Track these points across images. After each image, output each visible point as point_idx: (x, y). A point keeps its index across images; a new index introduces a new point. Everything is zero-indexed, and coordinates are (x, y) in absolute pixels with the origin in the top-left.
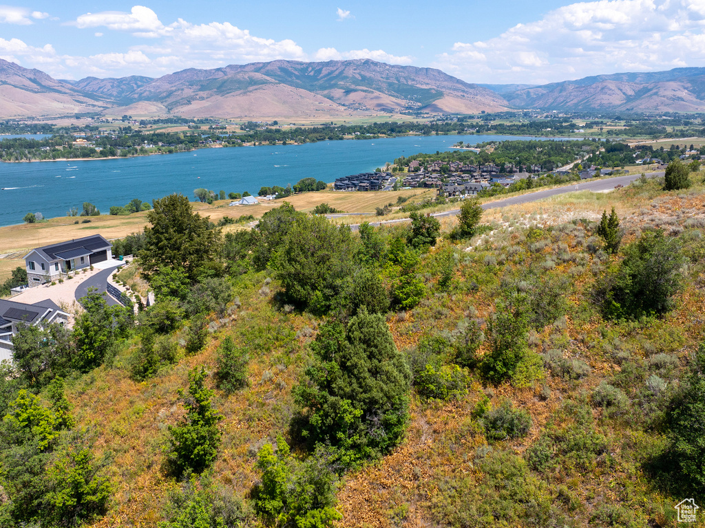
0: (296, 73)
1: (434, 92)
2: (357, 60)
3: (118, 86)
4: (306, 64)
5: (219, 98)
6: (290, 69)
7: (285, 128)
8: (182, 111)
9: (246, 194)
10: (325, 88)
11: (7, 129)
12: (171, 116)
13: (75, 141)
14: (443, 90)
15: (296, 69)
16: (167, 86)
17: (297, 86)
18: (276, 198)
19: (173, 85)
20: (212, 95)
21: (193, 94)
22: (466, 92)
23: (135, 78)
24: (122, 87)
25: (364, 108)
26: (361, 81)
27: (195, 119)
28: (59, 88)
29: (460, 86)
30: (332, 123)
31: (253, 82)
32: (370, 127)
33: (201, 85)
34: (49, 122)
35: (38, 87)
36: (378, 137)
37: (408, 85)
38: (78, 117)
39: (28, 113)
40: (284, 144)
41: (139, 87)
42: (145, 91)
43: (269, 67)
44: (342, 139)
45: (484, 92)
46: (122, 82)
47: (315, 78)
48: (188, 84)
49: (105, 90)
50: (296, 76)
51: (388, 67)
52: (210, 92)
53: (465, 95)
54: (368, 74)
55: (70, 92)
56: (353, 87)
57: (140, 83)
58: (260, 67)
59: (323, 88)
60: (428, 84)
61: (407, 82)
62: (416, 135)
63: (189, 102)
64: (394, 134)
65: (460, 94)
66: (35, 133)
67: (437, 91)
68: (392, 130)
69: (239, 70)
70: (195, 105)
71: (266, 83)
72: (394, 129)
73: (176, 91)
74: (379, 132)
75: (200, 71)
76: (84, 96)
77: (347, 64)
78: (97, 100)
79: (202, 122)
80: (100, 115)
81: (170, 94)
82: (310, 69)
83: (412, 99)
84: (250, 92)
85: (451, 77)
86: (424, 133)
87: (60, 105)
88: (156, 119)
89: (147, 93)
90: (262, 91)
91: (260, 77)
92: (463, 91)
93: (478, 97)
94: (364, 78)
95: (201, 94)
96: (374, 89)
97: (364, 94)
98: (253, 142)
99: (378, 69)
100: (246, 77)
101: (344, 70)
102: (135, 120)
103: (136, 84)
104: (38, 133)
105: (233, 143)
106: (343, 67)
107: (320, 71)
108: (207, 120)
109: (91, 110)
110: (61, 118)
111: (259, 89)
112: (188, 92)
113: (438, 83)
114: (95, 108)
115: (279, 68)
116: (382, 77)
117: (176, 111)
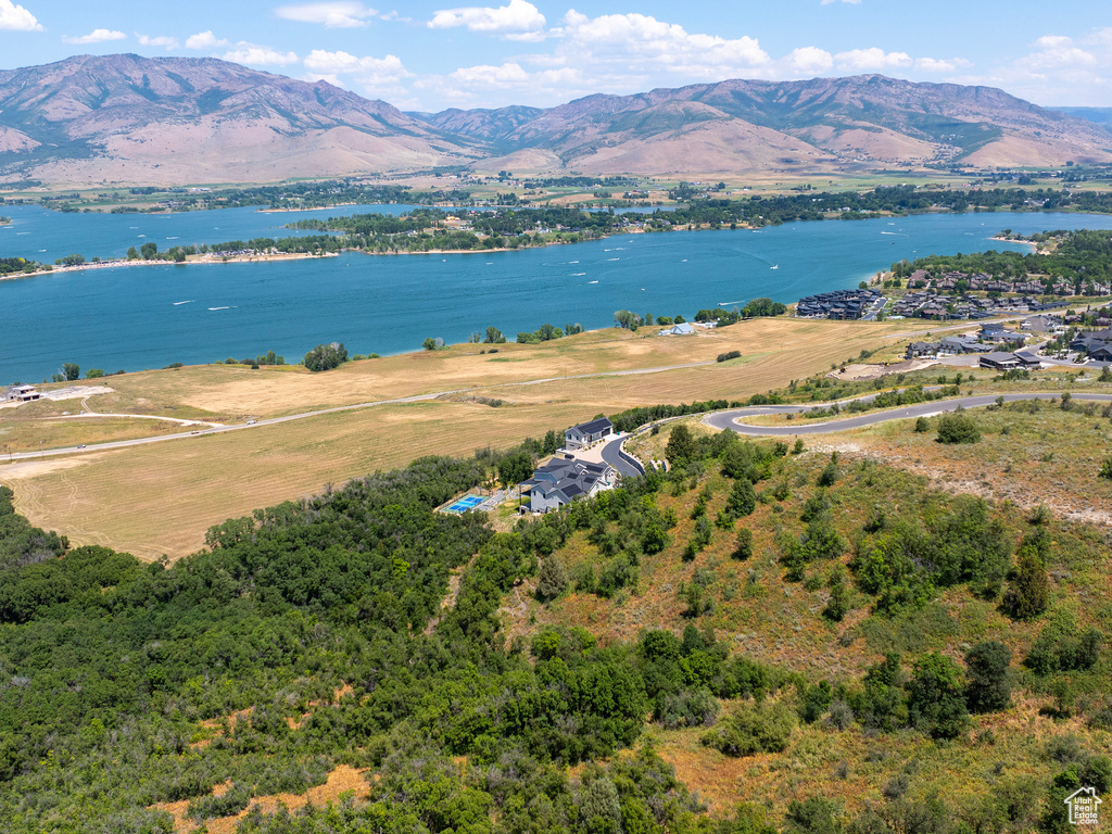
0: (759, 100)
1: (985, 128)
2: (858, 77)
3: (492, 122)
4: (776, 84)
5: (638, 143)
6: (749, 93)
7: (737, 194)
8: (584, 165)
9: (679, 321)
10: (804, 124)
11: (350, 195)
12: (566, 173)
13: (444, 218)
14: (1004, 124)
15: (758, 94)
16: (560, 123)
17: (759, 123)
18: (717, 326)
19: (570, 121)
20: (627, 139)
21: (599, 137)
22: (1045, 127)
23: (514, 110)
24: (496, 123)
25: (865, 157)
26: (864, 110)
27: (602, 177)
28: (411, 128)
29: (1034, 116)
30: (809, 186)
31: (690, 117)
32: (868, 195)
33: (612, 122)
34: (401, 182)
35: (383, 127)
36: (879, 216)
37: (942, 117)
38: (438, 173)
39: (372, 168)
40: (733, 227)
41: (520, 123)
42: (529, 130)
43: (716, 92)
44: (820, 218)
45: (1076, 127)
46: (496, 115)
47: (787, 107)
48: (592, 119)
49: (473, 128)
50: (757, 104)
51: (909, 87)
52: (625, 133)
53: (1042, 132)
54: (875, 100)
55: (425, 133)
56: (849, 121)
57: (521, 117)
58: (702, 92)
59: (799, 123)
60: (978, 114)
61: (941, 111)
62: (941, 212)
63: (594, 150)
64: (905, 209)
65: (1032, 130)
66: (388, 202)
67: (991, 126)
68: (903, 204)
69: (669, 97)
70: (602, 155)
71: (710, 118)
72: (905, 201)
73: (574, 131)
74: (880, 206)
75: (611, 98)
76: (445, 140)
77: (842, 83)
78: (463, 146)
79: (610, 182)
80: (467, 170)
81: (565, 137)
82: (781, 92)
83: (946, 141)
84: (685, 133)
85: (1020, 101)
86: (954, 209)
87: (413, 155)
88: (547, 177)
89: (532, 132)
90: (703, 132)
91: (701, 108)
92: (1040, 126)
93: (1065, 135)
94: (868, 106)
95: (612, 136)
96: (884, 125)
97: (866, 133)
98: (688, 225)
99: (893, 91)
100: (680, 109)
101: (836, 93)
102: (517, 180)
103: (516, 118)
104: (391, 202)
105: (660, 226)
106: (835, 89)
107: (796, 96)
108: (619, 178)
109: (454, 161)
110: (416, 174)
111: (699, 128)
112: (592, 133)
113: (995, 112)
114: (460, 158)
115: (732, 92)
116: (898, 104)
117: (575, 163)
